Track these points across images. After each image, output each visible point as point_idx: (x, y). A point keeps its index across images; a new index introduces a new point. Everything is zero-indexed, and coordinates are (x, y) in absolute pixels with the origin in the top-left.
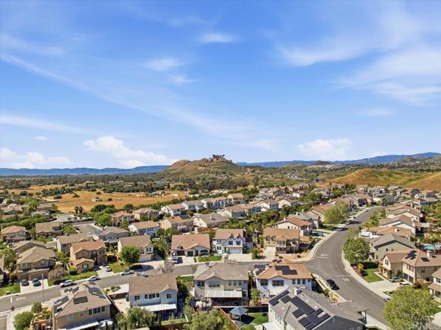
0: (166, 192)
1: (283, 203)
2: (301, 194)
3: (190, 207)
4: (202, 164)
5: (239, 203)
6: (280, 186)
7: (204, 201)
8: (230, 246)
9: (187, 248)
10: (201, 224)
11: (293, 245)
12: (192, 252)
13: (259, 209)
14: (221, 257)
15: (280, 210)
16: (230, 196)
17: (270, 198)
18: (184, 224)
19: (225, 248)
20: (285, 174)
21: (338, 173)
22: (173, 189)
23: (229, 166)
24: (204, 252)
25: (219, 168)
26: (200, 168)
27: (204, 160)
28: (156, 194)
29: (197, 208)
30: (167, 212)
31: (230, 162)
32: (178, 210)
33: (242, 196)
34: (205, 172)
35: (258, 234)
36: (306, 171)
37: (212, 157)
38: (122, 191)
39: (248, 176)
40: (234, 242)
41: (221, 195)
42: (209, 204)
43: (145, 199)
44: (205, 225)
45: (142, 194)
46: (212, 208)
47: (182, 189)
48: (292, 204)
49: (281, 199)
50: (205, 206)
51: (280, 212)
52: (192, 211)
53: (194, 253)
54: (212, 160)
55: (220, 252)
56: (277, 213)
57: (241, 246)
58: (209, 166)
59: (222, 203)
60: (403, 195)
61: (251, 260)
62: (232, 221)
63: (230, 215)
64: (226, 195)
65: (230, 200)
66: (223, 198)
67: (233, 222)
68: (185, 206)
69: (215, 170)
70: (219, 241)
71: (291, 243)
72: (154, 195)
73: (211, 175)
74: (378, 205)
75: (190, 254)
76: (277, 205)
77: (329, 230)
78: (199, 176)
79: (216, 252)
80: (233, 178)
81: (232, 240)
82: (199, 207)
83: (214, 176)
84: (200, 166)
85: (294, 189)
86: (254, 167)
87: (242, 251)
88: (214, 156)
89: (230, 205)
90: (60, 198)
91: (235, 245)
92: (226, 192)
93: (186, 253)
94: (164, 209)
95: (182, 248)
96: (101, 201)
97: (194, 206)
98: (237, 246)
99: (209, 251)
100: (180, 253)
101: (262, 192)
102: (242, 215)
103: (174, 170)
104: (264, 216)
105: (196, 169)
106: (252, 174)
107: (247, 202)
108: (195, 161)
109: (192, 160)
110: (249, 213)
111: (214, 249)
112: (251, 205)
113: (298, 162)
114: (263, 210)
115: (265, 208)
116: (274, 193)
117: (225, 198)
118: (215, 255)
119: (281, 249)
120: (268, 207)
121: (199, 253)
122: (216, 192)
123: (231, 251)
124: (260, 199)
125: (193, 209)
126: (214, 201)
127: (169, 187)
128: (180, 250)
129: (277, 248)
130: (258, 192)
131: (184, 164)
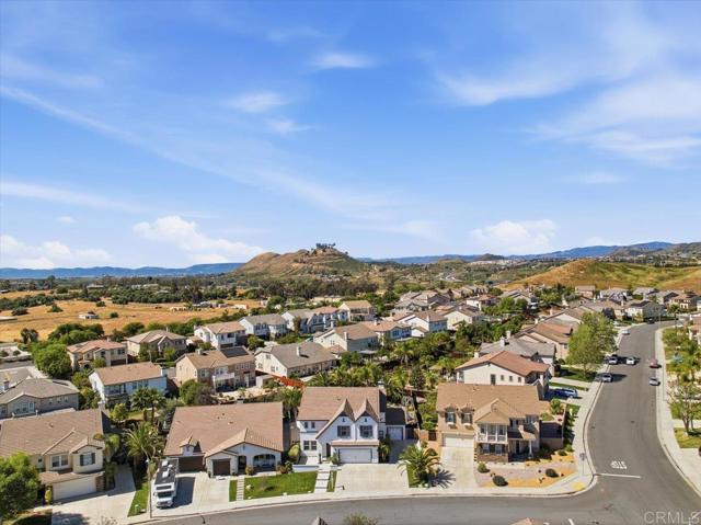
0: (226, 302)
1: (454, 319)
2: (483, 302)
3: (257, 328)
4: (299, 258)
5: (362, 319)
6: (438, 289)
7: (288, 316)
8: (341, 441)
9: (211, 451)
10: (273, 369)
11: (527, 436)
12: (227, 462)
13: (407, 331)
14: (314, 476)
15: (452, 332)
16: (344, 307)
17: (423, 309)
18: (231, 369)
19: (328, 447)
20: (435, 274)
21: (520, 271)
22: (241, 296)
23: (344, 261)
24: (265, 461)
25: (326, 265)
26: (295, 265)
27: (301, 252)
28: (206, 306)
29: (273, 331)
30: (204, 339)
31: (345, 256)
32: (230, 335)
33: (368, 306)
34: (303, 271)
35: (415, 395)
36: (469, 269)
37: (315, 248)
38: (146, 301)
39: (376, 277)
40: (354, 429)
41: (325, 304)
42: (298, 322)
43: (181, 314)
44: (282, 372)
45: (182, 305)
46: (304, 330)
47: (257, 296)
48: (474, 319)
49: (450, 311)
50: (291, 326)
51: (454, 337)
52: (261, 337)
53: (234, 465)
54: (315, 252)
55: (312, 459)
56: (447, 339)
57: (375, 440)
58: (310, 261)
59: (328, 319)
60: (672, 302)
61: (408, 492)
62: (349, 360)
63: (344, 345)
64: (335, 305)
65: (344, 313)
66: (329, 309)
67: (349, 364)
68: (247, 326)
69: (321, 267)
70: (310, 424)
71: (521, 429)
72: (202, 306)
73: (313, 277)
74: (636, 322)
75: (221, 468)
76: (444, 322)
77: (580, 378)
78: (293, 277)
79: (301, 459)
80: (350, 280)
81: (348, 421)
82: (278, 327)
83: (319, 278)
84: (296, 261)
85: (463, 294)
86: (384, 265)
87: (376, 453)
88: (318, 245)
89: (344, 324)
90: (25, 313)
91: (355, 437)
92: (337, 300)
93: (209, 466)
94: (199, 333)
95: (197, 448)
96: (97, 318)
97: (267, 326)
98: (361, 440)
99: (278, 458)
100: (192, 463)
101: (404, 299)
102: (370, 346)
103: (252, 269)
104: (421, 347)
105: (288, 267)
106: (382, 274)
107: (378, 316)
108: (286, 254)
109: (282, 253)
110: (387, 341)
111: (294, 451)
112: (389, 322)
113: (452, 257)
114: (416, 333)
115: (420, 329)
116: (430, 300)
117: (335, 309)
118: (297, 469)
119: (492, 448)
120: (426, 327)
121: (250, 463)
122: (317, 300)
123: (346, 455)
124: (405, 311)
125: (263, 332)
126: (309, 315)
127: (234, 294)
128: (190, 454)
129: (481, 445)
130: (397, 299)
131: (270, 259)
